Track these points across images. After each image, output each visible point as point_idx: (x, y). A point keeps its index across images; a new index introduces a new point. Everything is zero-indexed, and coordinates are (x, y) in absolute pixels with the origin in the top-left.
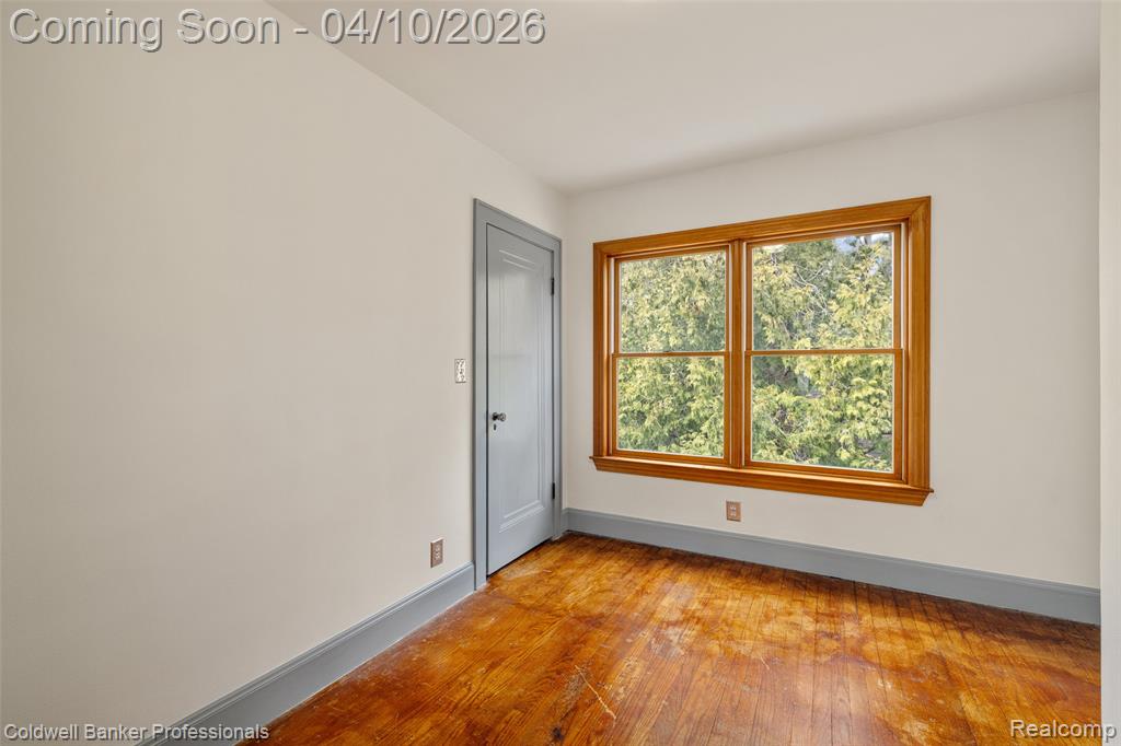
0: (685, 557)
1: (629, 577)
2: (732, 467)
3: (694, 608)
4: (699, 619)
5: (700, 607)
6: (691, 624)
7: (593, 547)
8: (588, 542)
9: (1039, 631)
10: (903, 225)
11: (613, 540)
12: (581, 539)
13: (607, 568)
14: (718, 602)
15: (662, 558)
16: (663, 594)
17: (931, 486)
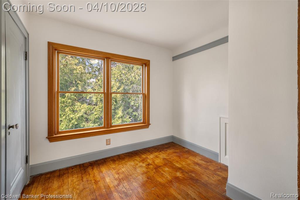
0: (94, 163)
1: (85, 179)
2: (107, 128)
3: (117, 177)
4: (122, 179)
5: (118, 175)
6: (122, 182)
7: (54, 177)
8: (49, 176)
9: (166, 146)
10: (144, 65)
11: (60, 170)
12: (43, 177)
13: (72, 181)
14: (120, 171)
15: (87, 167)
16: (103, 178)
17: (150, 123)
